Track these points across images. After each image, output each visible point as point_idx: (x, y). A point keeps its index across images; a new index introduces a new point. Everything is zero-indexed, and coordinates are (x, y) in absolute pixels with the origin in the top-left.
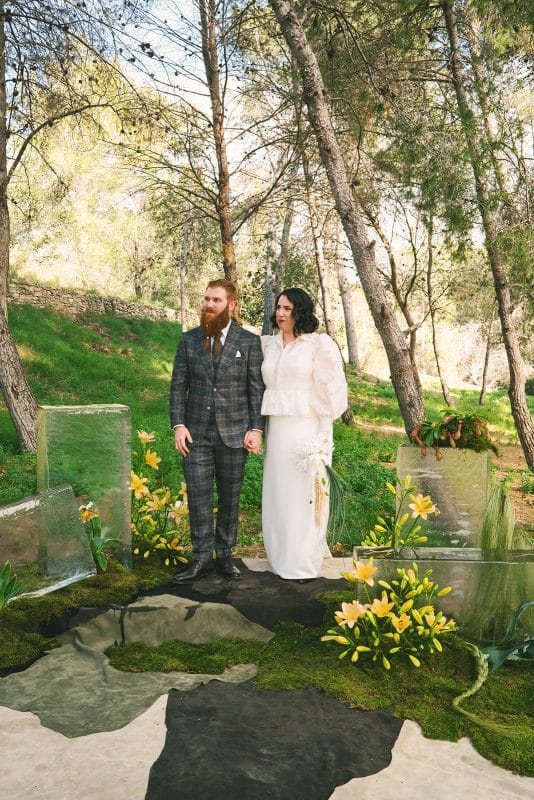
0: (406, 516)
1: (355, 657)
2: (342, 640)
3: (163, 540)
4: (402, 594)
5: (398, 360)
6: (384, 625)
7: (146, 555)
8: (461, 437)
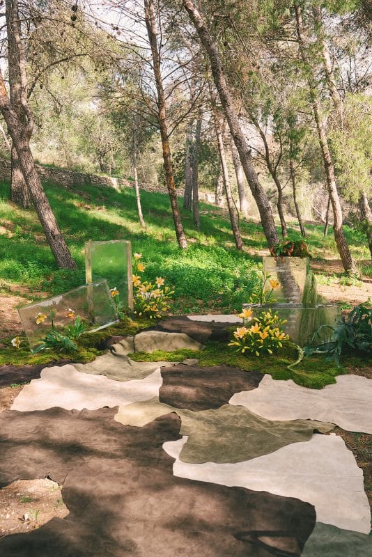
1: (243, 351)
2: (237, 344)
3: (149, 307)
4: (264, 324)
5: (265, 213)
6: (257, 336)
7: (140, 314)
8: (294, 251)
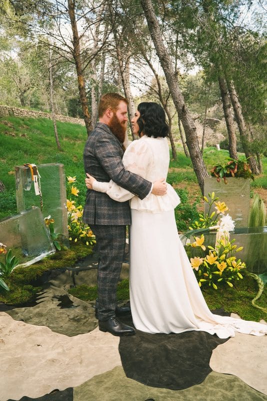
0: (214, 213)
3: (84, 232)
6: (213, 268)
7: (76, 240)
8: (238, 172)
